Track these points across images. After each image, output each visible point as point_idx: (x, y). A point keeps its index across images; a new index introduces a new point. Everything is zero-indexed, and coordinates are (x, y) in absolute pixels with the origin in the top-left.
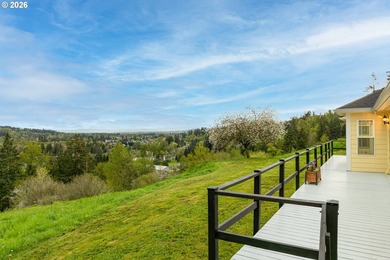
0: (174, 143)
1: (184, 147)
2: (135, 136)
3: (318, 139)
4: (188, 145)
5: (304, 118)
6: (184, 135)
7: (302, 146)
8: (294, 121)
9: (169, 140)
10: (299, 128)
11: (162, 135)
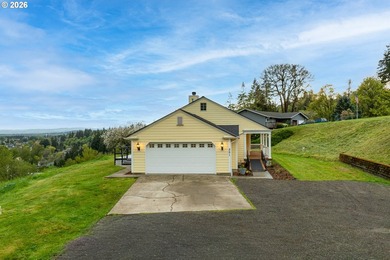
0: (51, 147)
1: (64, 152)
4: (69, 149)
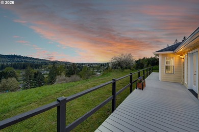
0: (103, 66)
1: (106, 67)
2: (92, 64)
3: (148, 66)
5: (143, 59)
6: (106, 64)
7: (142, 68)
8: (140, 60)
9: (101, 65)
10: (141, 62)
11: (99, 64)
